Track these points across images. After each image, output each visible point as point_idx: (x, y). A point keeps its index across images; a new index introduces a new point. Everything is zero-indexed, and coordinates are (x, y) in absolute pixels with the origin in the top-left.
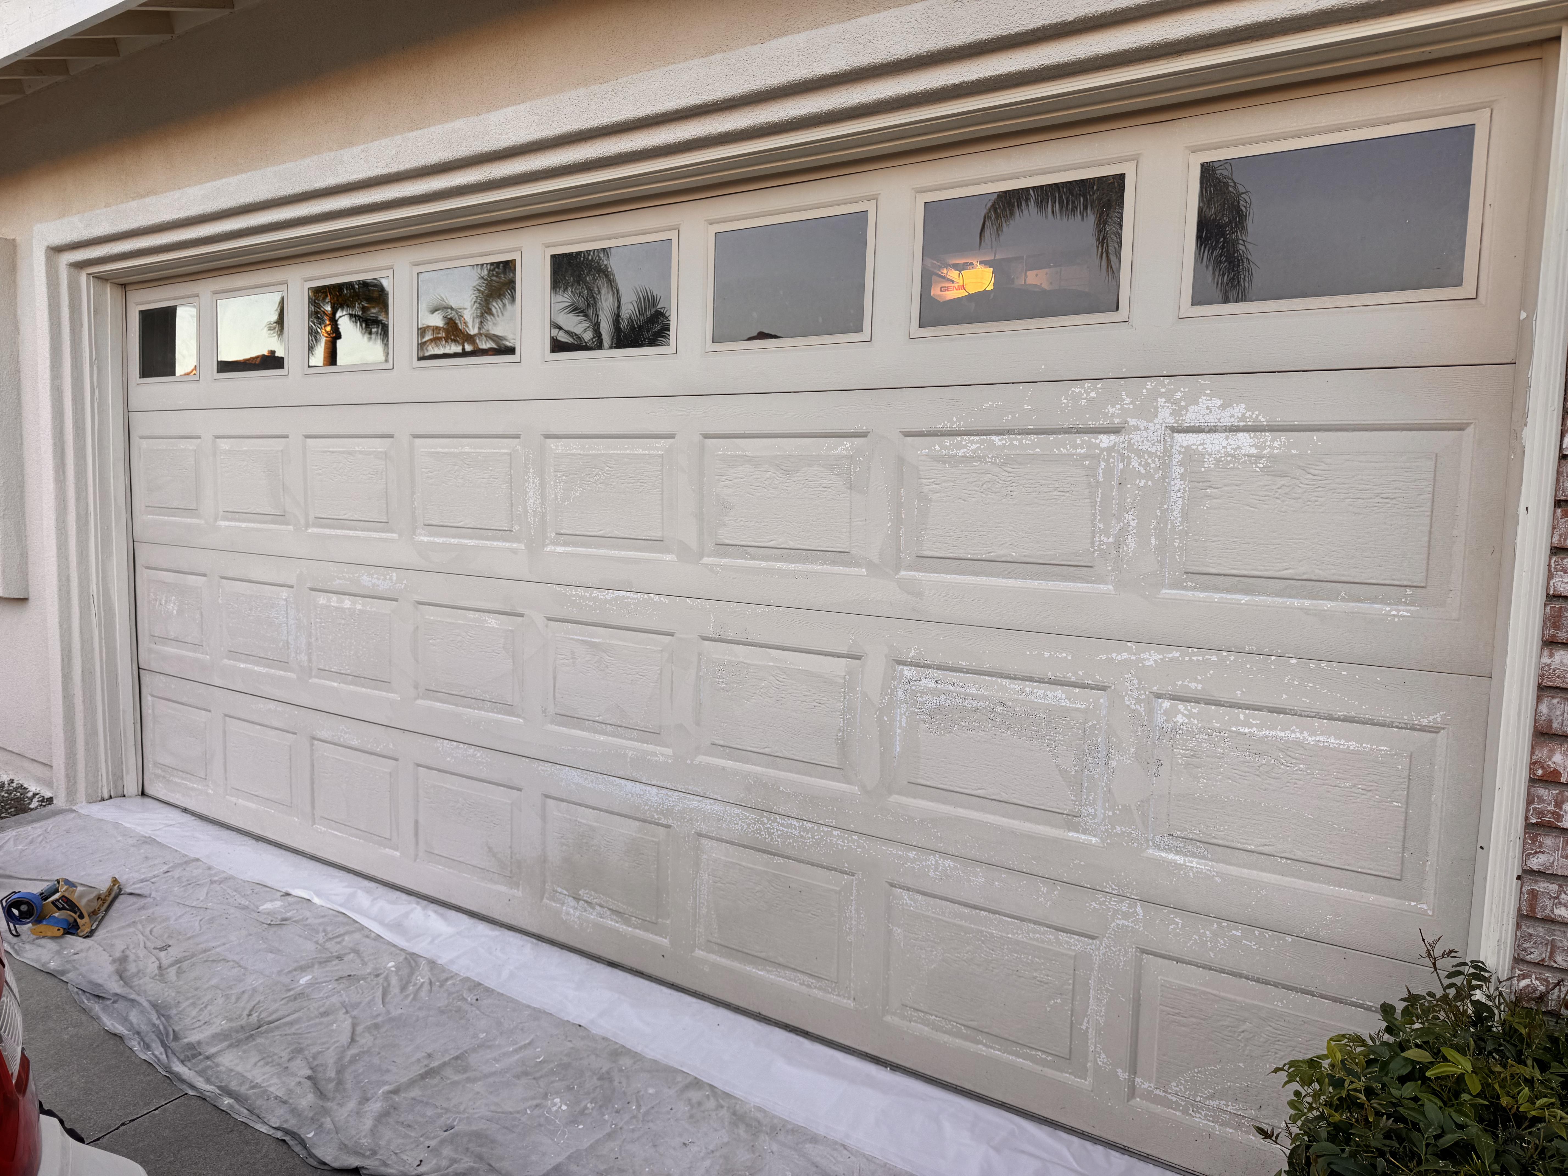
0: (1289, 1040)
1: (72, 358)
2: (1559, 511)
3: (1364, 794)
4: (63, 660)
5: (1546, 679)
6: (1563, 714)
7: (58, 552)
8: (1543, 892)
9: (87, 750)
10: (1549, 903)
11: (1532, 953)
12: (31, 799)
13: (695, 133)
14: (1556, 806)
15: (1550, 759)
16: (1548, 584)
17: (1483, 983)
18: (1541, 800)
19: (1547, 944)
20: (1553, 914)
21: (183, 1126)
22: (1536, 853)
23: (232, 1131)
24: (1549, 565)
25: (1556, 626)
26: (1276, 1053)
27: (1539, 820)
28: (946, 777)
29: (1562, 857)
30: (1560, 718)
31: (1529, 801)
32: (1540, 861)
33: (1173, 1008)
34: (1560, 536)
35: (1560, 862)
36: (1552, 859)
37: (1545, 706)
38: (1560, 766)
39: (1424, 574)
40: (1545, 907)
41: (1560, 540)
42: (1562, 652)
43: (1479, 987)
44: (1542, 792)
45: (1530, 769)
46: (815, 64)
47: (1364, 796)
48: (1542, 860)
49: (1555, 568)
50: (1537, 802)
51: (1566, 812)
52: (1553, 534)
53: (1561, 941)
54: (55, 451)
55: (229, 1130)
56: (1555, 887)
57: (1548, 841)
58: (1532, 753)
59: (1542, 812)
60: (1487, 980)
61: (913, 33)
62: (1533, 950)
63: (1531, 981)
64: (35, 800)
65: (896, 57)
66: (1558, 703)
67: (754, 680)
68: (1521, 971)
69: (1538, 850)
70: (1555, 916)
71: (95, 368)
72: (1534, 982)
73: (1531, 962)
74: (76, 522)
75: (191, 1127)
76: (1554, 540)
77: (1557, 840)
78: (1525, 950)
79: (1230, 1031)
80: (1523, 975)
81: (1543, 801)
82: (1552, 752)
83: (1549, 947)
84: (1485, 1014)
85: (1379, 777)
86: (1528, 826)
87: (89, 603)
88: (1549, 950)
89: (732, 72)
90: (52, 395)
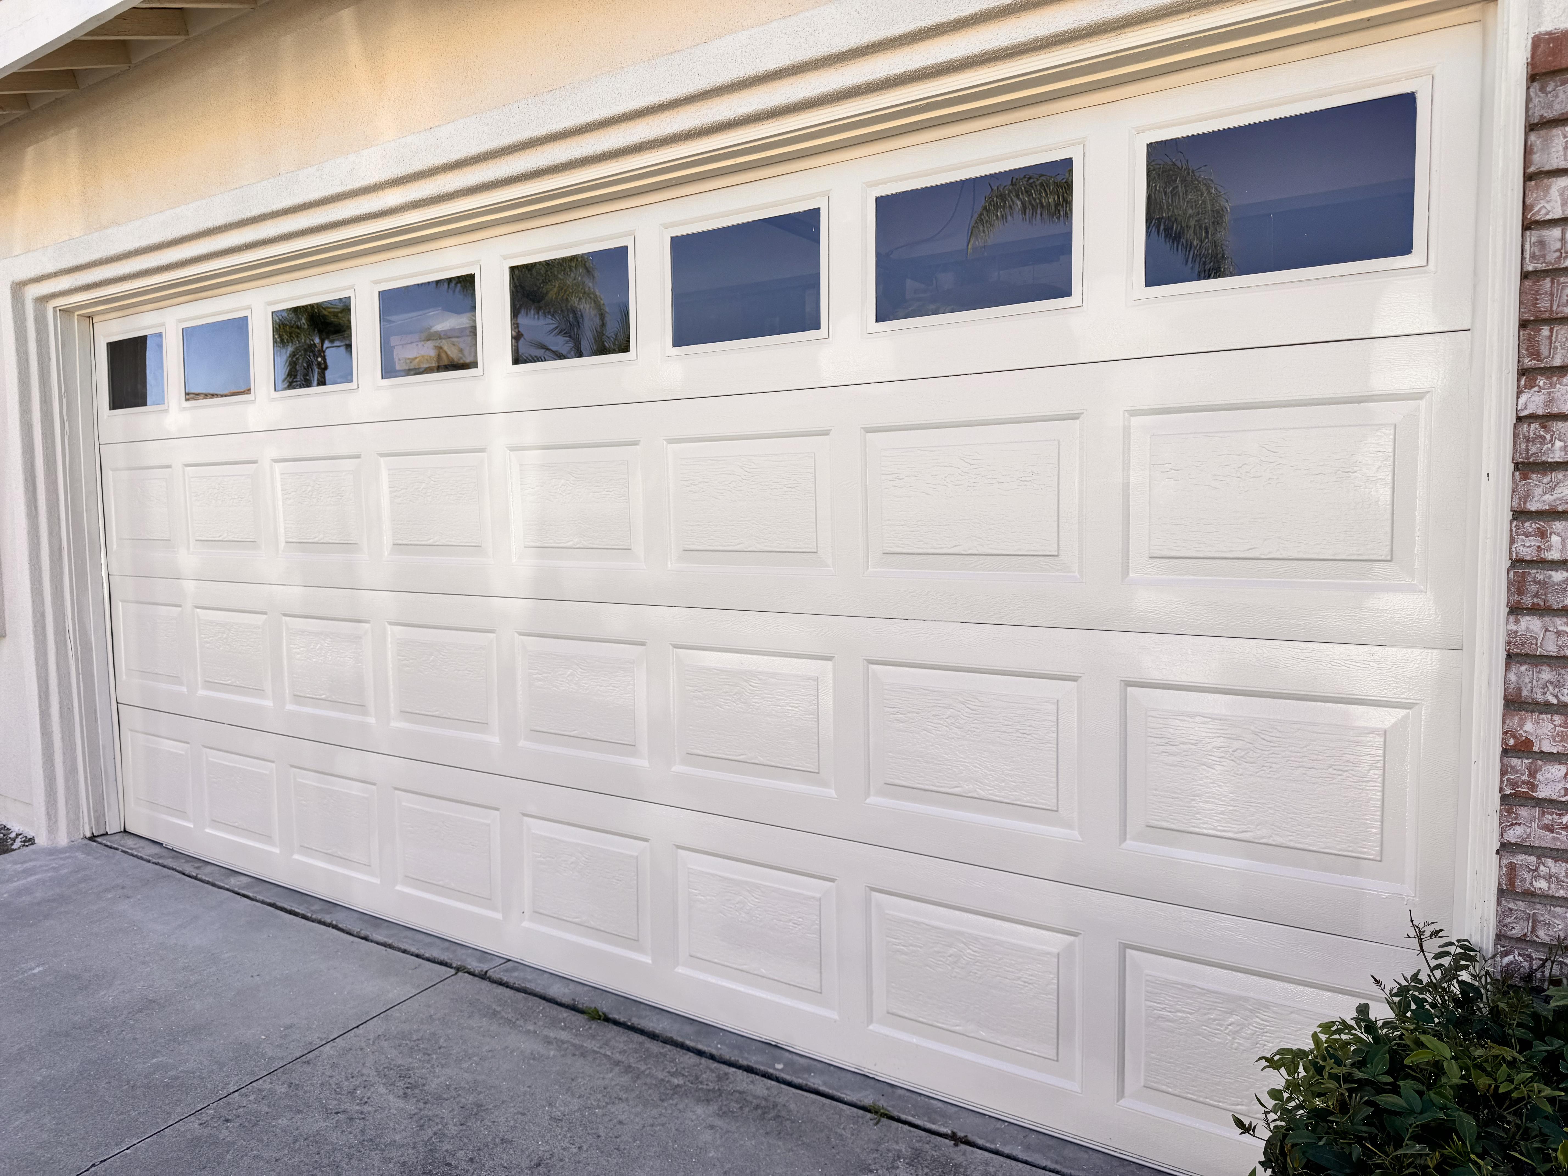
0: (1277, 1031)
1: (41, 392)
2: (1517, 473)
3: (1340, 775)
4: (40, 697)
5: (1513, 646)
6: (1532, 682)
7: (32, 588)
8: (1521, 865)
9: (67, 788)
10: (1528, 876)
11: (1513, 928)
12: (14, 840)
13: (644, 136)
14: (1530, 775)
15: (1521, 728)
16: (1511, 549)
17: (1469, 963)
18: (1515, 771)
19: (1528, 919)
20: (1533, 887)
21: (155, 1164)
22: (1512, 825)
23: (205, 1168)
24: (1511, 530)
25: (1520, 591)
26: (1265, 1045)
27: (1514, 791)
28: (922, 777)
29: (1539, 828)
30: (1530, 685)
31: (1503, 773)
32: (1517, 833)
33: (1158, 1003)
34: (1520, 499)
35: (1537, 833)
36: (1528, 830)
37: (1513, 673)
38: (1532, 735)
39: (1389, 547)
40: (1524, 881)
41: (1519, 504)
42: (1528, 618)
43: (1466, 967)
44: (1515, 762)
45: (1503, 740)
46: (758, 60)
47: (1339, 777)
48: (1519, 832)
49: (1516, 532)
50: (1511, 773)
51: (1540, 782)
52: (1512, 498)
53: (1542, 915)
54: (26, 488)
55: (201, 1167)
56: (1533, 859)
57: (1524, 812)
58: (1504, 723)
59: (1516, 783)
60: (1472, 959)
61: (854, 24)
62: (1514, 925)
63: (1514, 957)
64: (18, 840)
65: (838, 49)
66: (1526, 670)
67: (727, 686)
68: (1503, 947)
69: (1515, 822)
70: (1535, 889)
71: (64, 401)
72: (1517, 958)
73: (1512, 938)
74: (50, 557)
75: (162, 1166)
76: (1514, 504)
77: (1533, 811)
78: (1506, 925)
79: (1217, 1024)
80: (1506, 951)
81: (1517, 772)
82: (1523, 721)
83: (1531, 921)
84: (1471, 995)
85: (1355, 757)
86: (1504, 799)
87: (65, 638)
88: (1530, 924)
89: (677, 73)
90: (22, 430)
